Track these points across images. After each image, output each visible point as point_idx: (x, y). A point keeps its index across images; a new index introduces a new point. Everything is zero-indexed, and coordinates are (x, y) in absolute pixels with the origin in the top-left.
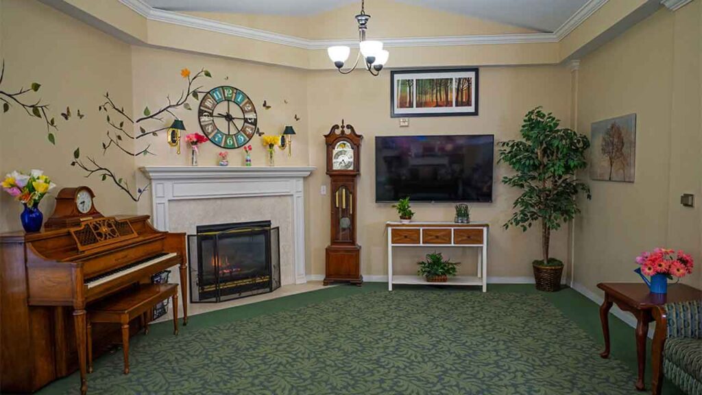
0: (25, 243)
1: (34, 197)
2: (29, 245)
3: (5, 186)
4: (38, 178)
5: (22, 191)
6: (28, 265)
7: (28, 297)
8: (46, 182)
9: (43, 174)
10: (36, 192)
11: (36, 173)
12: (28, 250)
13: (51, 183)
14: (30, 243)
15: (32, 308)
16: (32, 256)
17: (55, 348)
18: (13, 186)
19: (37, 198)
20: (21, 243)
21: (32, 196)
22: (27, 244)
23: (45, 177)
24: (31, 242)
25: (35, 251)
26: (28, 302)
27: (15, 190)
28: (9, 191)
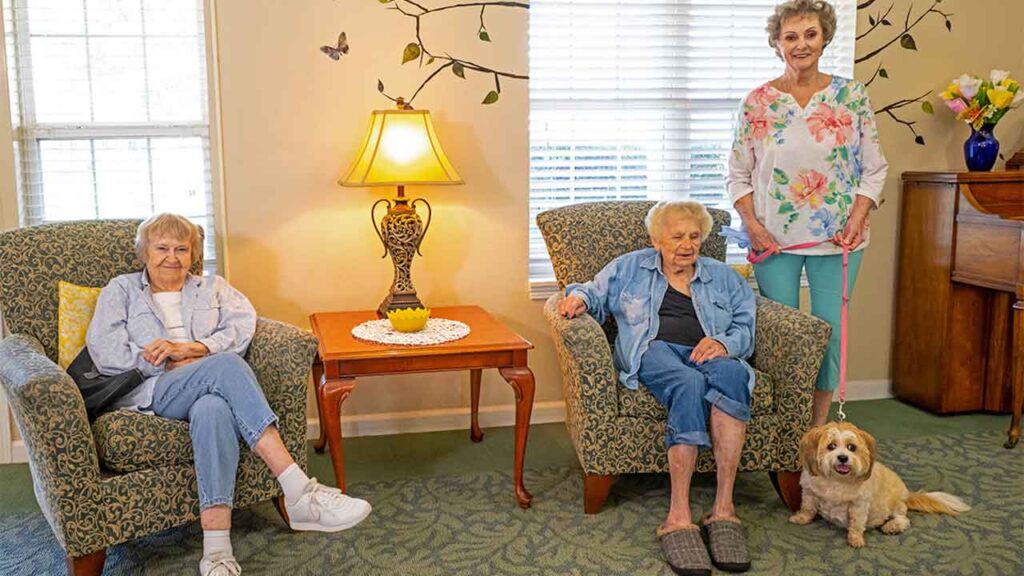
0: (957, 184)
1: (985, 114)
2: (964, 188)
3: (945, 98)
4: (999, 84)
5: (968, 105)
6: (958, 219)
7: (953, 267)
8: (1010, 89)
9: (1009, 77)
10: (990, 106)
11: (997, 76)
12: (962, 197)
13: (1019, 92)
14: (966, 186)
15: (957, 286)
16: (964, 205)
17: (987, 362)
18: (956, 96)
19: (990, 116)
20: (952, 184)
21: (983, 112)
22: (961, 186)
23: (1010, 81)
24: (969, 183)
25: (972, 198)
26: (951, 275)
27: (959, 102)
28: (950, 105)
